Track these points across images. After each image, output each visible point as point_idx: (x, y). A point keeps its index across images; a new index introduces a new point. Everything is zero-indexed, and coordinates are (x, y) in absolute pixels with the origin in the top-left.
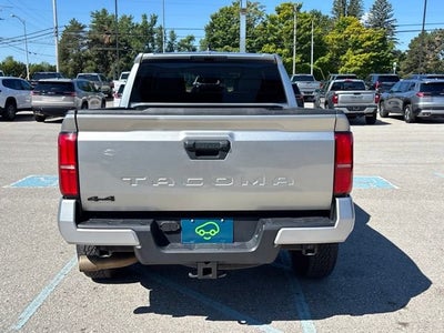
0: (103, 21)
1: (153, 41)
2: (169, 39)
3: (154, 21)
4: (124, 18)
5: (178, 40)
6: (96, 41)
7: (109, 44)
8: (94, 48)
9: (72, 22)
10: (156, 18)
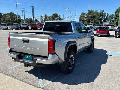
0: (90, 12)
1: (102, 16)
2: (107, 15)
3: (103, 11)
4: (96, 11)
5: (109, 15)
6: (88, 17)
7: (91, 17)
8: (87, 18)
9: (83, 13)
10: (104, 10)
